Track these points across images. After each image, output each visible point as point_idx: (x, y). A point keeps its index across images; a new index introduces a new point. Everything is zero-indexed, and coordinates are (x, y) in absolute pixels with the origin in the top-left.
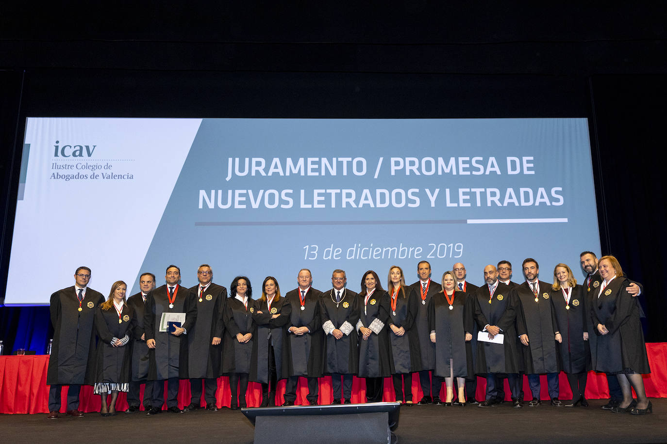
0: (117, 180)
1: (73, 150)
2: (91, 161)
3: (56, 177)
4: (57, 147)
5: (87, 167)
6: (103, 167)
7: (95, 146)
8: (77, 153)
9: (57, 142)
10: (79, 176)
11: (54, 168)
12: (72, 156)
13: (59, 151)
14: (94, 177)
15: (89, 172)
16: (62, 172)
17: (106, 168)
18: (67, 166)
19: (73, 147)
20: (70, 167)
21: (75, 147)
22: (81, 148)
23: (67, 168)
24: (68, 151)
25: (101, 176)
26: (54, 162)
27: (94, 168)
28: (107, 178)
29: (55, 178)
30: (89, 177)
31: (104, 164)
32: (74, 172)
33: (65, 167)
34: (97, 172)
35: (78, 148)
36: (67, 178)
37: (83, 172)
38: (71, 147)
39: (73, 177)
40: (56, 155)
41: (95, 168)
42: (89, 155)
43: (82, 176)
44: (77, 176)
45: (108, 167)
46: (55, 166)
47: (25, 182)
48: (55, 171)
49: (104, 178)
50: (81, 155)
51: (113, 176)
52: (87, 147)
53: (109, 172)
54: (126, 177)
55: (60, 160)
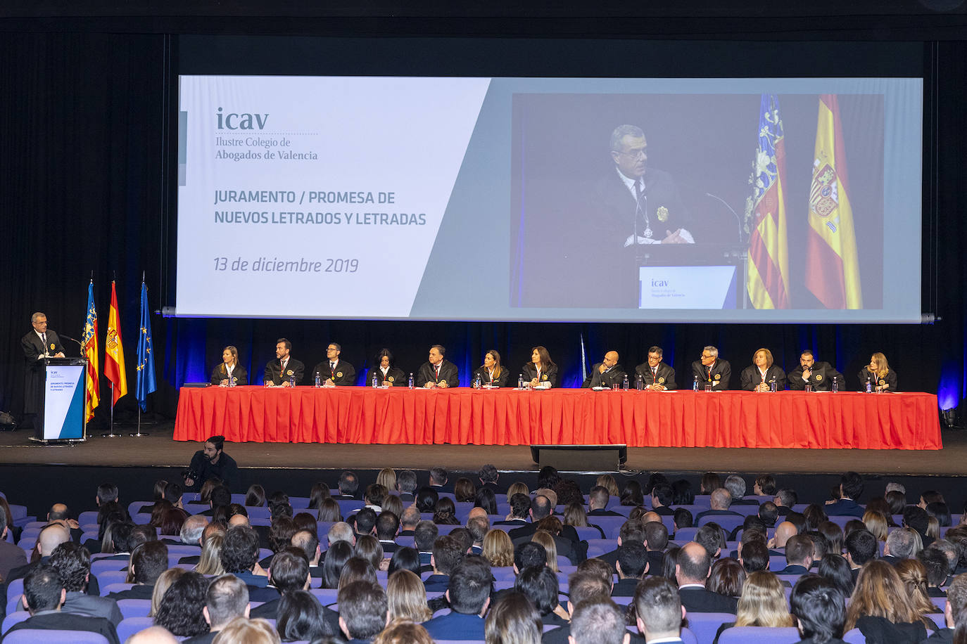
0: (297, 161)
1: (240, 120)
2: (264, 135)
3: (222, 156)
4: (220, 116)
5: (259, 143)
6: (278, 143)
7: (267, 115)
8: (246, 124)
9: (221, 109)
10: (250, 156)
11: (219, 143)
12: (239, 128)
13: (223, 121)
14: (269, 156)
15: (262, 150)
16: (229, 150)
17: (282, 144)
18: (235, 142)
19: (240, 116)
20: (238, 142)
21: (242, 116)
22: (250, 117)
23: (235, 144)
24: (235, 122)
25: (277, 155)
26: (219, 136)
27: (268, 144)
28: (284, 157)
30: (263, 156)
31: (280, 139)
32: (243, 149)
33: (232, 143)
34: (273, 150)
35: (246, 117)
36: (236, 157)
37: (255, 149)
38: (237, 116)
39: (243, 156)
40: (220, 127)
41: (270, 145)
42: (261, 127)
43: (254, 154)
44: (248, 154)
45: (286, 143)
46: (220, 141)
47: (185, 162)
48: (220, 148)
49: (280, 157)
50: (250, 127)
51: (292, 156)
52: (258, 116)
53: (287, 150)
54: (308, 157)
55: (226, 134)
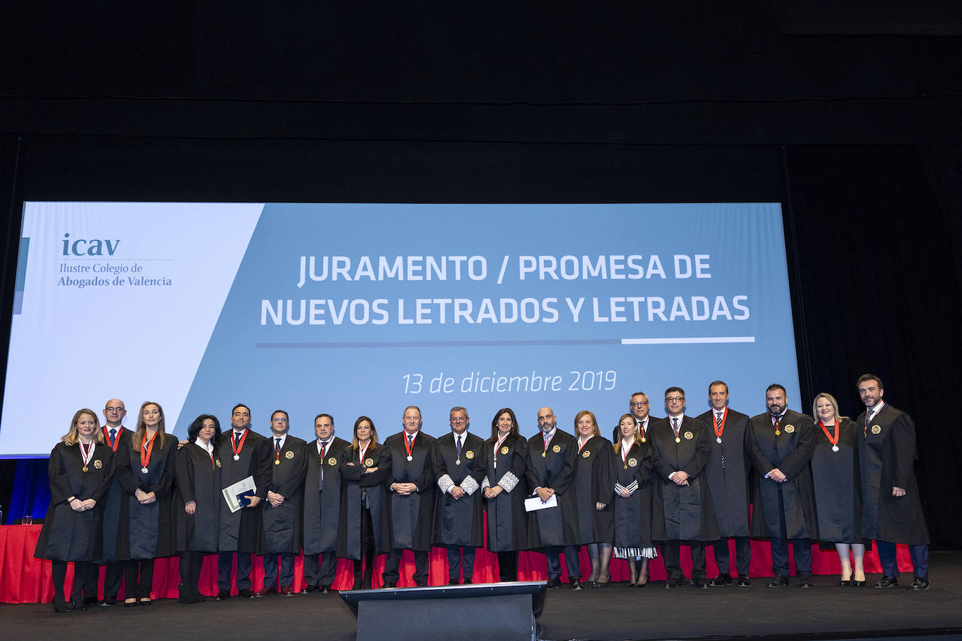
0: (149, 287)
1: (88, 245)
2: (114, 261)
3: (66, 283)
4: (66, 243)
5: (108, 269)
6: (130, 270)
7: (118, 241)
8: (95, 250)
9: (67, 235)
10: (97, 282)
11: (63, 270)
12: (87, 254)
13: (69, 248)
14: (118, 282)
15: (111, 277)
16: (73, 276)
17: (134, 270)
18: (81, 269)
19: (88, 242)
20: (84, 269)
21: (91, 242)
22: (100, 243)
23: (80, 270)
24: (82, 248)
25: (127, 281)
26: (63, 262)
27: (117, 270)
28: (135, 284)
29: (64, 284)
30: (111, 282)
31: (131, 265)
32: (90, 276)
33: (77, 269)
34: (122, 276)
35: (95, 243)
36: (81, 284)
37: (103, 276)
38: (85, 242)
39: (89, 283)
40: (66, 253)
41: (119, 271)
42: (111, 252)
43: (101, 282)
44: (95, 281)
45: (137, 269)
46: (64, 268)
47: (23, 289)
48: (64, 275)
49: (131, 284)
50: (99, 253)
51: (143, 282)
52: (108, 243)
53: (138, 276)
54: (161, 282)
55: (72, 260)
